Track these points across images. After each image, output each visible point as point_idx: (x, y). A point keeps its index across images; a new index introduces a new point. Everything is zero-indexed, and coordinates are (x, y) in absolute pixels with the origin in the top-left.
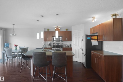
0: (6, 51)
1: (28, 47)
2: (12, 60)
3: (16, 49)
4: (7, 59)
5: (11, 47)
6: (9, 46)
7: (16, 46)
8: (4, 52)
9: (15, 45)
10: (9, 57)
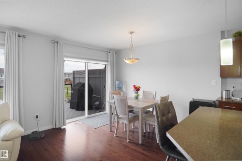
0: (116, 100)
1: (169, 95)
2: (127, 127)
3: (137, 98)
4: (118, 122)
5: (126, 89)
6: (124, 87)
7: (137, 89)
8: (112, 103)
9: (134, 86)
10: (121, 118)
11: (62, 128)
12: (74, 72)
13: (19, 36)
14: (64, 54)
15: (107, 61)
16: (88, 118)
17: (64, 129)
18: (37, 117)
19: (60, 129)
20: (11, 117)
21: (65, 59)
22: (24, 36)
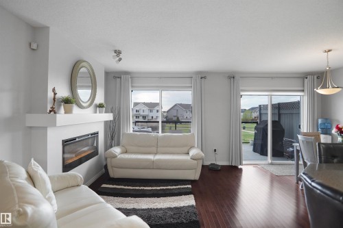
9: (337, 126)
11: (240, 167)
12: (260, 106)
13: (201, 78)
14: (241, 88)
15: (303, 91)
16: (272, 164)
17: (241, 169)
18: (215, 150)
19: (236, 168)
20: (196, 146)
21: (242, 93)
22: (205, 78)
